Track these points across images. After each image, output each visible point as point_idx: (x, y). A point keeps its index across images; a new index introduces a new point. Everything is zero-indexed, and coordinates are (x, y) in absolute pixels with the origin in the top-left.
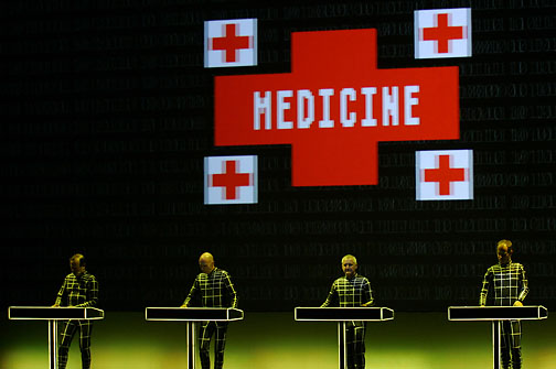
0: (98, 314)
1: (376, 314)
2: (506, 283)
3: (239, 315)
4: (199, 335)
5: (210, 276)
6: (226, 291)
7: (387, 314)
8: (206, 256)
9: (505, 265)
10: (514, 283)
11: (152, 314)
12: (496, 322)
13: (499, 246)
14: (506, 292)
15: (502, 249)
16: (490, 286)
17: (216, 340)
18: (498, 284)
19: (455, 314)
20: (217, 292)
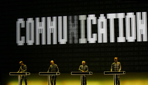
0: (29, 74)
1: (88, 73)
2: (116, 66)
3: (59, 74)
4: (51, 78)
5: (53, 66)
6: (56, 69)
7: (91, 73)
8: (52, 61)
9: (116, 63)
10: (118, 66)
11: (40, 74)
12: (114, 75)
13: (115, 58)
14: (116, 68)
15: (116, 59)
16: (113, 67)
17: (54, 79)
18: (115, 67)
19: (106, 73)
20: (54, 69)
